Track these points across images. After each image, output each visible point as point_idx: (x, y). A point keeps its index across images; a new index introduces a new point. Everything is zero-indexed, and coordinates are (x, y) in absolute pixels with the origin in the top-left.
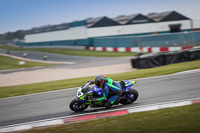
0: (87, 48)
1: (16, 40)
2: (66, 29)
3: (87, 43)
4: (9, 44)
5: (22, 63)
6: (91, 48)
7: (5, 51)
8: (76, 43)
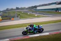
0: (56, 11)
1: (34, 9)
2: (50, 5)
3: (56, 10)
4: (32, 10)
5: (36, 16)
6: (57, 11)
7: (32, 12)
8: (52, 9)
